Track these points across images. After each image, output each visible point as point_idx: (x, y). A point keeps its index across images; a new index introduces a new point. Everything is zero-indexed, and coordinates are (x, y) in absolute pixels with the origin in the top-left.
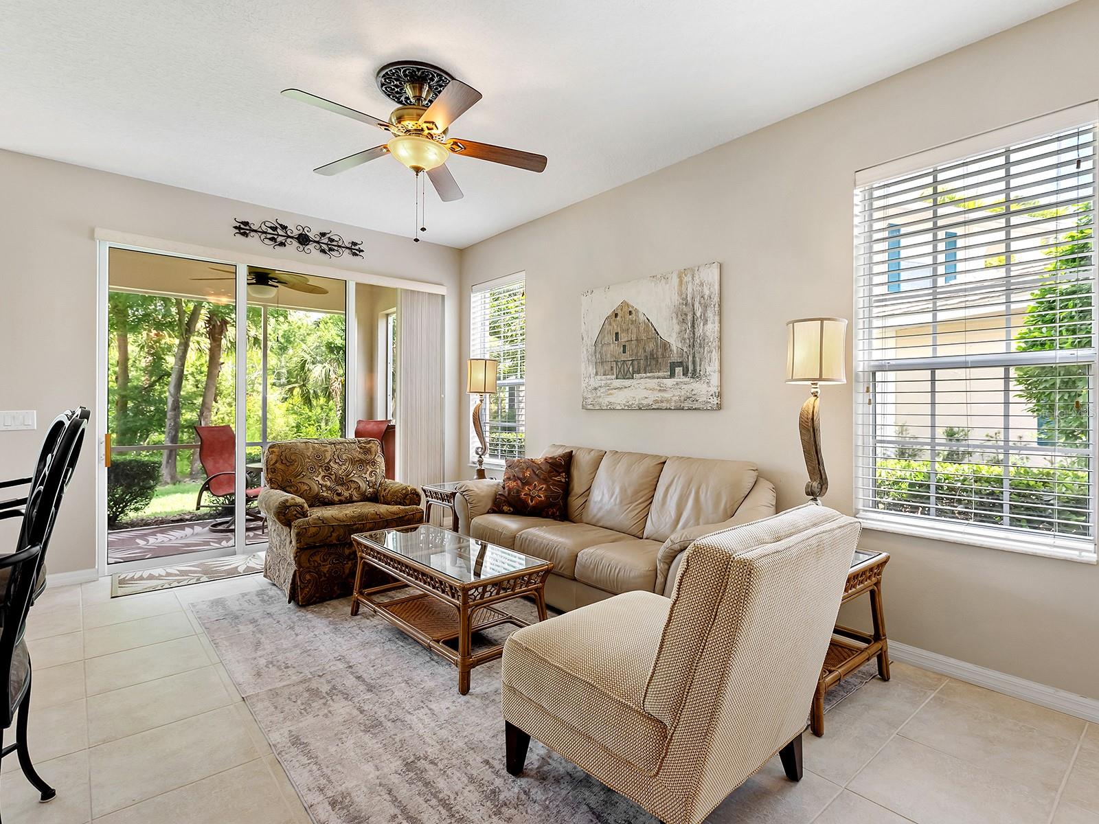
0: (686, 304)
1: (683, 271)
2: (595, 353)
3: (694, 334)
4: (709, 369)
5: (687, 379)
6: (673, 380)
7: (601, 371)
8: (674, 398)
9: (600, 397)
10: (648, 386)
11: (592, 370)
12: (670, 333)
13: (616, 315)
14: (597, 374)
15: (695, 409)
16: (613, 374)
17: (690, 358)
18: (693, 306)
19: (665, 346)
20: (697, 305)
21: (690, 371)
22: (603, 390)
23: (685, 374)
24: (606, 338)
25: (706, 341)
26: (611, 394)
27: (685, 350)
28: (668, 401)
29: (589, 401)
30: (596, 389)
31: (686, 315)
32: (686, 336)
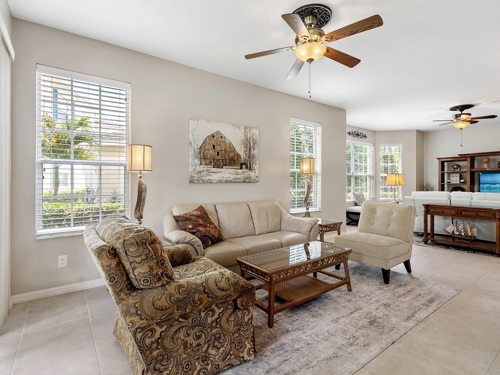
0: (247, 141)
1: (246, 126)
2: (200, 153)
3: (250, 153)
4: (255, 167)
5: (247, 170)
6: (241, 170)
7: (204, 162)
8: (242, 178)
9: (203, 176)
10: (230, 172)
11: (197, 161)
12: (240, 150)
13: (214, 136)
14: (201, 164)
15: (250, 182)
16: (211, 165)
17: (249, 162)
18: (250, 142)
19: (239, 156)
20: (251, 142)
21: (248, 167)
22: (204, 173)
23: (247, 168)
24: (207, 147)
25: (255, 156)
26: (210, 175)
27: (247, 159)
28: (239, 179)
29: (196, 178)
30: (200, 172)
31: (247, 145)
32: (247, 153)
